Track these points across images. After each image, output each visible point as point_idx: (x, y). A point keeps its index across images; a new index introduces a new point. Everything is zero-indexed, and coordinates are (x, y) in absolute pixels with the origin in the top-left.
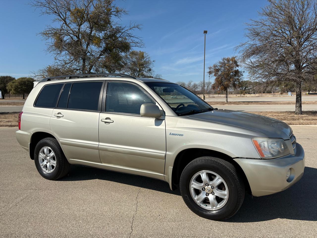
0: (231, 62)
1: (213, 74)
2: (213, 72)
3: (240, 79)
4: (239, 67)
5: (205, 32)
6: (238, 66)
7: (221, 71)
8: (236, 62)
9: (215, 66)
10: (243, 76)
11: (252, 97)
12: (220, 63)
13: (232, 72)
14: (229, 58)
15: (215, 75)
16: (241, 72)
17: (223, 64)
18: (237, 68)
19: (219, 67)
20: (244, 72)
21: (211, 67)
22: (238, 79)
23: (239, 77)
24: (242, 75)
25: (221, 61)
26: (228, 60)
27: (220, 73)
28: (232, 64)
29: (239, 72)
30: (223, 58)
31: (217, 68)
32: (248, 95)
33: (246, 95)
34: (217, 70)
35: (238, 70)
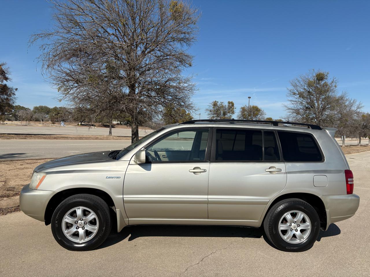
3: (10, 99)
4: (8, 80)
6: (6, 79)
8: (4, 72)
10: (15, 96)
11: (17, 125)
16: (12, 89)
18: (5, 82)
20: (16, 90)
22: (7, 99)
23: (10, 97)
24: (14, 94)
29: (9, 89)
35: (6, 85)
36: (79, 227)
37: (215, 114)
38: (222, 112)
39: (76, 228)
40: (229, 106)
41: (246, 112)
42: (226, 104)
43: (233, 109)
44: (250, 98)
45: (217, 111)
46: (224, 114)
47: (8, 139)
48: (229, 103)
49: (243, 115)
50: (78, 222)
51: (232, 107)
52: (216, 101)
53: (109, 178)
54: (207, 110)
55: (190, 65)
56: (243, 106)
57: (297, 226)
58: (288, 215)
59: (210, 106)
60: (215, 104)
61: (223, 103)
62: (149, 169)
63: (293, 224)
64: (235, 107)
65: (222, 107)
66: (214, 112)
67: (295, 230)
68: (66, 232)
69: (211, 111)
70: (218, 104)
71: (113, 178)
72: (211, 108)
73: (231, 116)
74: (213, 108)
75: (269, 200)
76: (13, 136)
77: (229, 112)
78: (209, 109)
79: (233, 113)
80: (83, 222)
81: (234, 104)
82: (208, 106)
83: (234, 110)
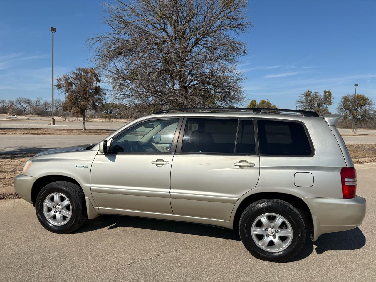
0: (89, 75)
1: (64, 89)
2: (64, 86)
3: (103, 99)
4: (101, 82)
5: (53, 29)
6: (99, 81)
7: (76, 86)
8: (97, 75)
9: (66, 77)
10: (106, 96)
11: (119, 122)
12: (74, 73)
13: (92, 89)
14: (87, 69)
15: (66, 90)
16: (104, 89)
17: (78, 76)
18: (98, 84)
19: (72, 80)
20: (107, 90)
21: (60, 79)
22: (99, 99)
23: (101, 97)
24: (105, 94)
25: (76, 72)
26: (86, 72)
27: (73, 88)
28: (91, 77)
29: (101, 89)
30: (78, 67)
31: (69, 81)
32: (114, 120)
33: (111, 120)
34: (70, 84)
35: (99, 86)
36: (57, 212)
37: (308, 105)
38: (316, 103)
39: (55, 212)
40: (325, 96)
41: (348, 103)
42: (321, 94)
43: (330, 99)
44: (357, 85)
45: (310, 103)
46: (319, 105)
47: (99, 134)
48: (325, 92)
49: (345, 106)
50: (56, 206)
51: (329, 98)
52: (309, 91)
53: (79, 167)
54: (298, 101)
55: (245, 53)
56: (344, 96)
57: (274, 232)
58: (263, 218)
59: (301, 97)
60: (308, 95)
61: (317, 92)
62: (113, 160)
63: (270, 229)
64: (332, 97)
65: (317, 97)
66: (306, 103)
67: (273, 236)
68: (46, 214)
69: (302, 103)
70: (312, 94)
71: (81, 167)
72: (303, 99)
73: (327, 107)
74: (306, 99)
75: (237, 199)
76: (104, 131)
77: (325, 103)
78: (300, 100)
79: (330, 103)
80: (60, 207)
81: (331, 93)
82: (300, 98)
83: (332, 100)
